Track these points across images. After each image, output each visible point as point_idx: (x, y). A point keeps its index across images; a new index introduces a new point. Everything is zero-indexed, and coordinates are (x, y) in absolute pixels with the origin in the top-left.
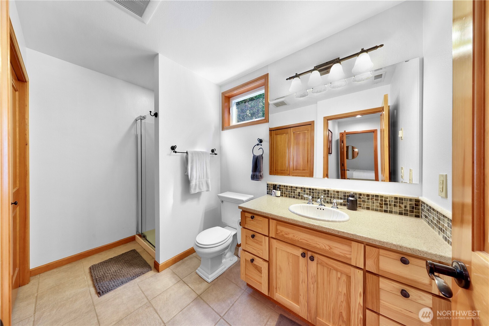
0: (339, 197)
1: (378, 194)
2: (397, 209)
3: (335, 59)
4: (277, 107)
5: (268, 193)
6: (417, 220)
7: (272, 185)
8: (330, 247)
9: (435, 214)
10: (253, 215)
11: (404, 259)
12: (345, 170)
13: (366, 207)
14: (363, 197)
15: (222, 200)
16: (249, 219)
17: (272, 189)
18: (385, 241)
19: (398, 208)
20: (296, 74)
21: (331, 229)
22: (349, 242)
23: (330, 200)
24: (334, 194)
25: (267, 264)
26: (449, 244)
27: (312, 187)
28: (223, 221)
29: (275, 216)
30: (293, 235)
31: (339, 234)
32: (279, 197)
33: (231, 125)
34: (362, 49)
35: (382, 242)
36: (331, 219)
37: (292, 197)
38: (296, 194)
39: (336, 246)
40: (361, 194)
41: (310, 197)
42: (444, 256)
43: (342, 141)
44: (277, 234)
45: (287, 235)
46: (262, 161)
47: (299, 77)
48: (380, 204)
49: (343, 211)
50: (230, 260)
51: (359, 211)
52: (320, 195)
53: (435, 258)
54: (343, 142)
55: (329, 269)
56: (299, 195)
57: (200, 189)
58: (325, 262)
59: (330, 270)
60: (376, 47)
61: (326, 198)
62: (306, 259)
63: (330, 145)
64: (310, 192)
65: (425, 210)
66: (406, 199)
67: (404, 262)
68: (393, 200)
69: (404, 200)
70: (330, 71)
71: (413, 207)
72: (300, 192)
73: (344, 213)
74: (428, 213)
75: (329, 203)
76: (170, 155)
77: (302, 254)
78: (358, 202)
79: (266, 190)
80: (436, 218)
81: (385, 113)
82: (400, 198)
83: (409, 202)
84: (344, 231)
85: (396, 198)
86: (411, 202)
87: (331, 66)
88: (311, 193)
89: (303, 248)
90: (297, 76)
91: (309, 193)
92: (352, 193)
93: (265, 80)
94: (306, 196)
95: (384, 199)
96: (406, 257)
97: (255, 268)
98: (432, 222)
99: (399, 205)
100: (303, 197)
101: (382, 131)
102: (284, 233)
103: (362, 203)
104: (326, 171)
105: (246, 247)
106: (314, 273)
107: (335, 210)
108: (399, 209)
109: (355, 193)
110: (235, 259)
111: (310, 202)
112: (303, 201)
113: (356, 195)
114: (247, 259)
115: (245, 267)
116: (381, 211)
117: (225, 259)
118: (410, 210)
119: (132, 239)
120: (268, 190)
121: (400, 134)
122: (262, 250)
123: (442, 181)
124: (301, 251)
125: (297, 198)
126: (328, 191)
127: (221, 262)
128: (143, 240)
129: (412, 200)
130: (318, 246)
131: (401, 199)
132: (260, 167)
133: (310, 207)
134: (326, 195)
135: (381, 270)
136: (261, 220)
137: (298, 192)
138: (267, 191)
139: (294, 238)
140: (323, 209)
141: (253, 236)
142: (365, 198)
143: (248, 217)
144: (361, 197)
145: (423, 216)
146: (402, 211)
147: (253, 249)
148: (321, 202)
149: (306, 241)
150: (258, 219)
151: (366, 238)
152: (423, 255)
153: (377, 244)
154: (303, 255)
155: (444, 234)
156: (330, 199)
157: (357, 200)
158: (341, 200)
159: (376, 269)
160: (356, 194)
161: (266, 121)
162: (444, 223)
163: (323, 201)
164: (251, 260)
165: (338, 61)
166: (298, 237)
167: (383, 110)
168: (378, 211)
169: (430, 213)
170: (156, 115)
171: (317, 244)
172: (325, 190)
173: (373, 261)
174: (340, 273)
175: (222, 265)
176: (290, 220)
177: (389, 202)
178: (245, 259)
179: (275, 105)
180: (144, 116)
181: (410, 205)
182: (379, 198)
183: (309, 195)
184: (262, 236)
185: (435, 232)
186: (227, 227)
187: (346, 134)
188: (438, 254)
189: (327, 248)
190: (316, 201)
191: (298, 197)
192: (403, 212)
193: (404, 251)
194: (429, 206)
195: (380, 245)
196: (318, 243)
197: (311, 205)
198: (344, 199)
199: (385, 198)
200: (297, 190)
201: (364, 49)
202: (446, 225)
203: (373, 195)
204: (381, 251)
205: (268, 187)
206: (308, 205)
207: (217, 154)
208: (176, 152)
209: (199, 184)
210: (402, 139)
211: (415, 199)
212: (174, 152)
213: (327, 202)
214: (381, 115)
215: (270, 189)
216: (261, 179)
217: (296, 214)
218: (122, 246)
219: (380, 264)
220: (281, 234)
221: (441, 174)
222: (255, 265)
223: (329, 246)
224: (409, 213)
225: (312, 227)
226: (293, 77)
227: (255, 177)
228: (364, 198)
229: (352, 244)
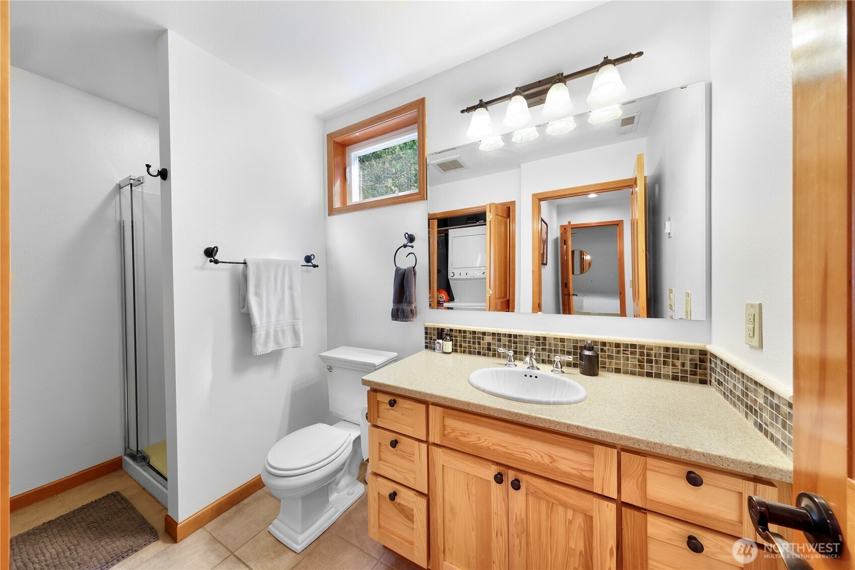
0: (566, 350)
1: (636, 342)
2: (669, 370)
3: (555, 76)
4: (445, 171)
5: (426, 347)
6: (704, 388)
7: (434, 329)
8: (554, 460)
9: (739, 379)
10: (392, 398)
11: (693, 475)
12: (569, 295)
13: (614, 367)
14: (608, 349)
15: (330, 366)
16: (385, 407)
17: (435, 337)
18: (657, 441)
19: (671, 367)
20: (480, 101)
21: (553, 421)
22: (589, 446)
23: (549, 357)
24: (556, 345)
25: (423, 501)
26: (767, 437)
27: (514, 331)
28: (331, 409)
29: (440, 397)
30: (478, 436)
31: (569, 432)
32: (450, 353)
33: (349, 204)
34: (605, 58)
35: (651, 443)
36: (552, 400)
37: (474, 353)
38: (483, 347)
39: (564, 455)
40: (605, 343)
41: (511, 351)
42: (764, 466)
43: (565, 240)
44: (444, 435)
45: (465, 436)
46: (415, 281)
47: (487, 108)
48: (639, 361)
49: (574, 380)
50: (348, 494)
51: (601, 376)
52: (529, 346)
53: (749, 469)
54: (565, 242)
55: (551, 504)
56: (489, 349)
57: (277, 342)
58: (542, 490)
59: (552, 506)
60: (630, 57)
61: (541, 353)
62: (504, 486)
63: (544, 249)
64: (510, 341)
65: (718, 370)
66: (684, 351)
67: (694, 480)
68: (662, 352)
69: (681, 353)
70: (545, 99)
71: (696, 364)
72: (491, 342)
73: (576, 384)
74: (724, 377)
75: (546, 363)
76: (202, 268)
77: (495, 477)
78: (599, 359)
79: (424, 340)
80: (740, 386)
81: (640, 189)
82: (673, 348)
83: (689, 356)
84: (579, 424)
85: (667, 349)
86: (692, 356)
87: (548, 89)
88: (513, 344)
89: (498, 464)
90: (482, 105)
91: (507, 343)
92: (589, 342)
93: (418, 111)
94: (501, 350)
95: (645, 351)
96: (697, 471)
97: (400, 512)
98: (731, 394)
99: (672, 362)
100: (497, 353)
101: (634, 224)
102: (459, 434)
103: (607, 360)
104: (538, 297)
105: (379, 468)
106: (520, 515)
107: (559, 376)
108: (672, 369)
109: (594, 341)
110: (360, 489)
111: (510, 363)
112: (496, 360)
113: (596, 345)
114: (382, 493)
115: (379, 511)
116: (641, 374)
117: (338, 493)
118: (691, 371)
119: (113, 467)
120: (428, 341)
121: (668, 227)
122: (414, 473)
123: (753, 315)
124: (494, 470)
125: (484, 355)
126: (545, 338)
127: (327, 501)
128: (142, 467)
129: (695, 352)
130: (528, 458)
131: (676, 350)
132: (410, 292)
133: (510, 372)
134: (541, 347)
135: (651, 500)
136: (410, 407)
137: (487, 341)
138: (426, 343)
139: (479, 442)
140: (536, 377)
141: (394, 444)
142: (613, 350)
143: (384, 403)
144: (606, 348)
145: (713, 381)
146: (678, 373)
147: (396, 470)
148: (531, 362)
149: (505, 447)
150: (405, 406)
151: (621, 437)
152: (728, 465)
153: (643, 447)
154: (499, 478)
155: (757, 418)
156: (549, 355)
157: (598, 355)
158: (570, 357)
159: (641, 498)
160: (595, 343)
161: (422, 196)
162: (757, 397)
163: (536, 360)
164: (390, 495)
165: (560, 78)
166: (487, 441)
167: (636, 183)
168: (635, 374)
169: (728, 375)
170: (164, 174)
171: (526, 453)
172: (538, 337)
173: (635, 481)
174: (572, 511)
175: (330, 506)
176: (471, 406)
177: (655, 357)
178: (379, 493)
179: (440, 167)
180: (140, 177)
181: (690, 360)
182: (637, 350)
183: (509, 348)
184: (413, 441)
185: (738, 414)
186: (342, 423)
187: (572, 228)
188: (754, 461)
189: (547, 460)
190: (521, 360)
191: (486, 352)
192: (680, 375)
193: (693, 460)
194: (725, 362)
195: (647, 449)
196: (528, 451)
197: (513, 369)
198: (575, 354)
199: (647, 349)
200: (484, 339)
201: (609, 58)
202: (761, 401)
203: (627, 344)
204: (651, 461)
205: (426, 333)
206: (506, 368)
207: (317, 266)
208: (216, 262)
209: (276, 332)
210: (670, 237)
211: (700, 350)
212: (211, 261)
213: (543, 362)
214: (632, 194)
215: (431, 339)
216: (412, 317)
217: (484, 391)
218: (84, 486)
219: (647, 487)
220: (452, 435)
221: (749, 302)
222: (399, 504)
223: (550, 456)
224: (689, 376)
225: (515, 419)
226: (474, 108)
227: (399, 313)
228: (611, 351)
229: (595, 449)
